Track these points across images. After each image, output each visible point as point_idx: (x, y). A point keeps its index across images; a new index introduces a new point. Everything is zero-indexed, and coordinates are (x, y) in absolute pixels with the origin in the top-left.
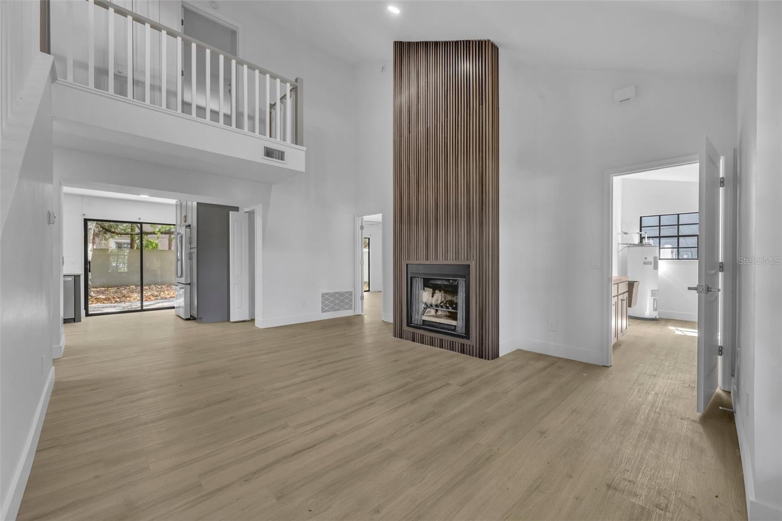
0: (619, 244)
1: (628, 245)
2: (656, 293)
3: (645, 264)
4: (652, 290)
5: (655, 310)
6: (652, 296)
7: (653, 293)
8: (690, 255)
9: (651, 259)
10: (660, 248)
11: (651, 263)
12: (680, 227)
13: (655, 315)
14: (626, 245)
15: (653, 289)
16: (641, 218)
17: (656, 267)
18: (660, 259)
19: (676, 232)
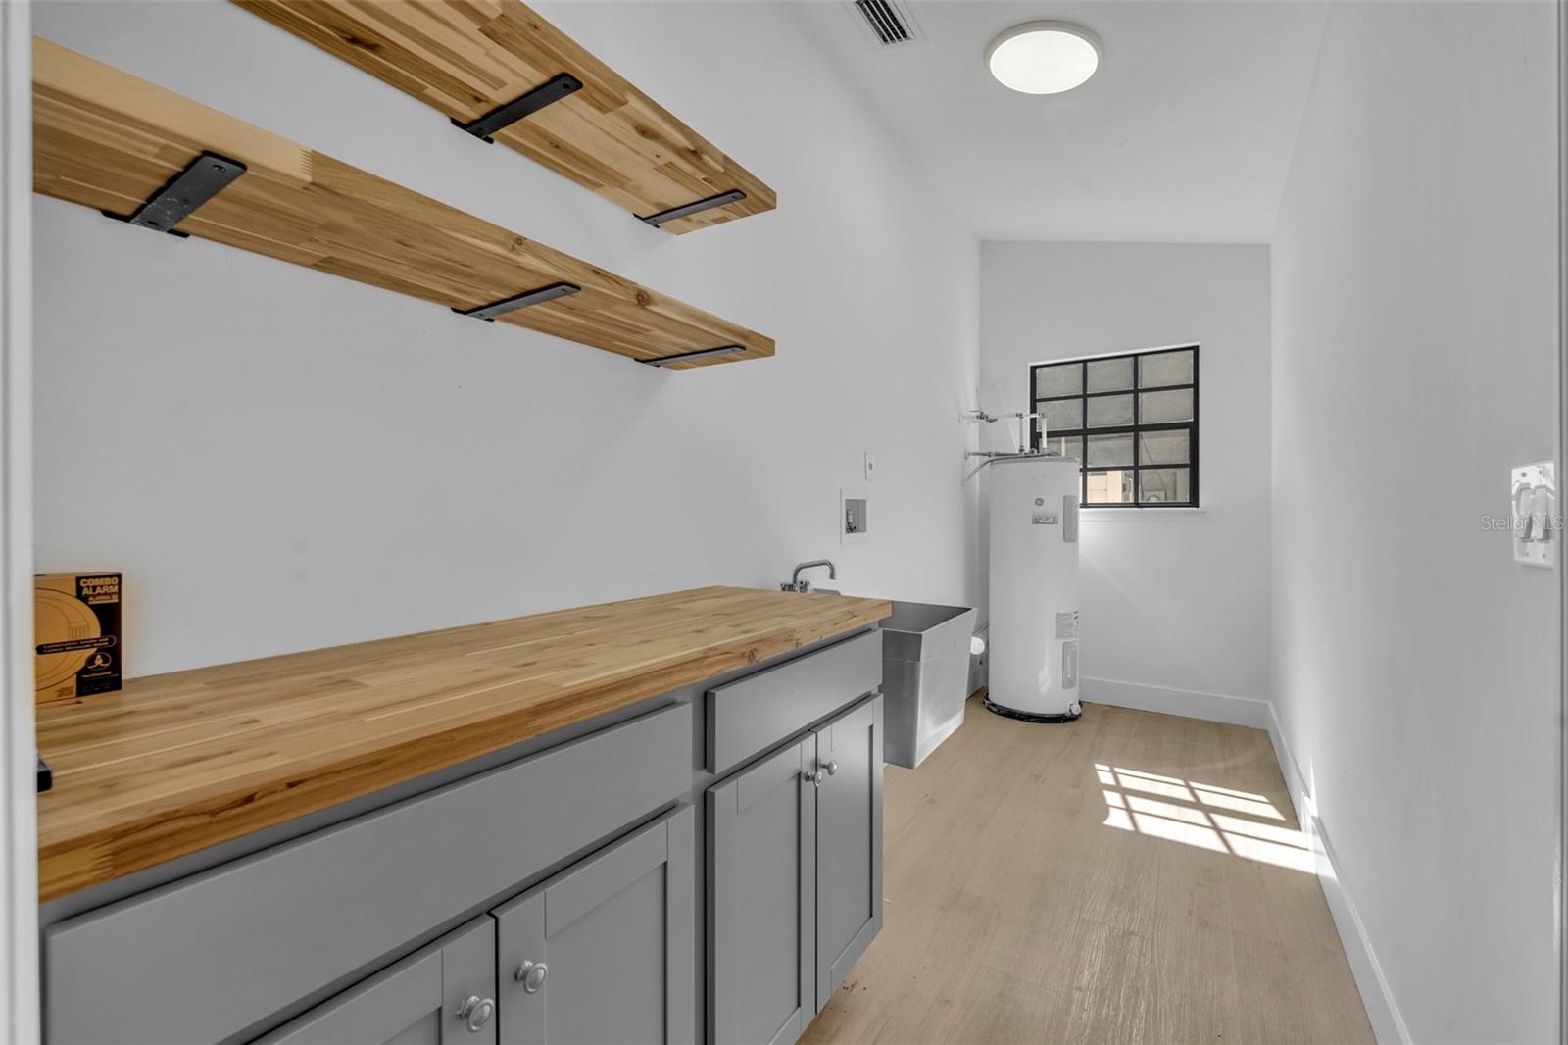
0: (967, 455)
1: (993, 457)
2: (1071, 625)
3: (1036, 521)
4: (1059, 615)
5: (1068, 684)
6: (1059, 635)
7: (1065, 625)
8: (1170, 494)
9: (1053, 506)
10: (1085, 470)
11: (1055, 521)
12: (1143, 397)
13: (1062, 702)
14: (987, 458)
15: (1061, 612)
16: (1033, 369)
17: (1070, 534)
18: (1085, 505)
19: (1130, 414)
